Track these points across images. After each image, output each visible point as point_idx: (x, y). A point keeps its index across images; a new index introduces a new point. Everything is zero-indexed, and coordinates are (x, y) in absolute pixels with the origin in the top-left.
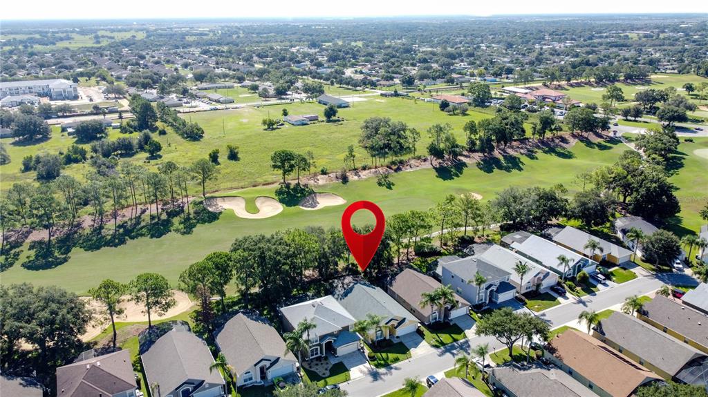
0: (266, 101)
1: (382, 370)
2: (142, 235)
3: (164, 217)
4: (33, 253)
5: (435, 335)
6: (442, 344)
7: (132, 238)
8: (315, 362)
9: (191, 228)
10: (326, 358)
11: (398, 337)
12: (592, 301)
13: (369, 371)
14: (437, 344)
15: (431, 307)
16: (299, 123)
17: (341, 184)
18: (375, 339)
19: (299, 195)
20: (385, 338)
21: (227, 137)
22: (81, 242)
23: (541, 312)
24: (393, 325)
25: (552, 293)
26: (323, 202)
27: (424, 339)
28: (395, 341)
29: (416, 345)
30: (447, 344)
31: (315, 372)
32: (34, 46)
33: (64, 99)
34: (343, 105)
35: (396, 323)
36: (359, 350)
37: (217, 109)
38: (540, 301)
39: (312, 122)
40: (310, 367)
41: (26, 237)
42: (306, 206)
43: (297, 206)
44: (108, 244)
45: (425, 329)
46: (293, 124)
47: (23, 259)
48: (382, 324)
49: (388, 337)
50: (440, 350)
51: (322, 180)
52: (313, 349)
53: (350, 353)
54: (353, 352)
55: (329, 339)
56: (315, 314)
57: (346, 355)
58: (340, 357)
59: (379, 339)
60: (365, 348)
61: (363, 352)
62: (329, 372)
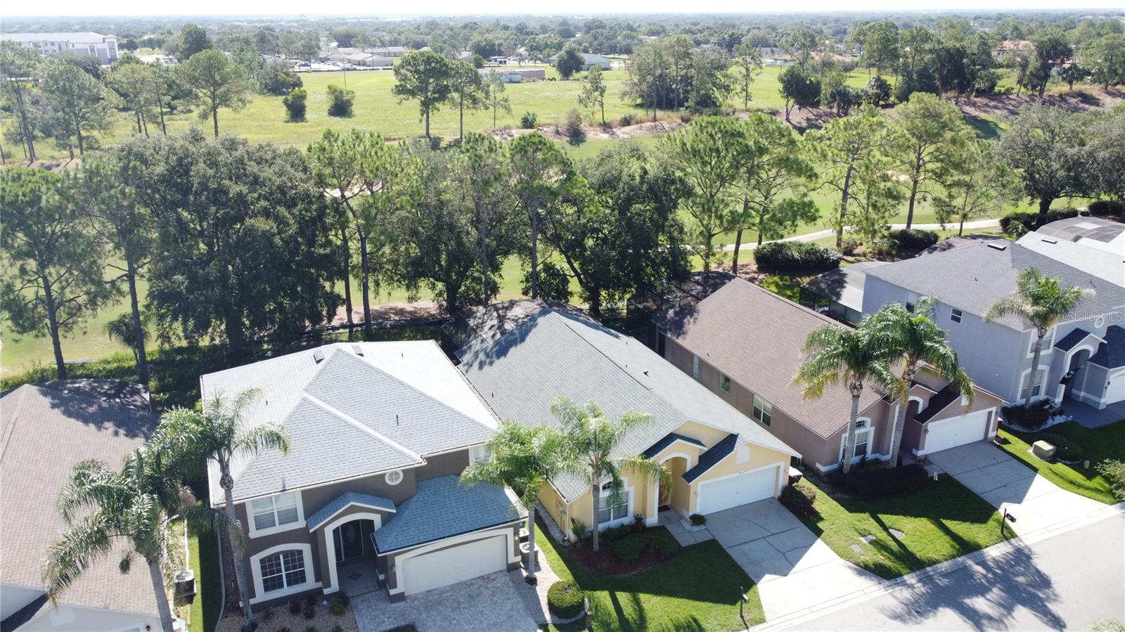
5: (865, 521)
6: (912, 562)
8: (285, 620)
10: (341, 602)
11: (698, 520)
14: (882, 558)
15: (849, 396)
18: (589, 520)
20: (639, 520)
24: (677, 462)
27: (818, 533)
28: (688, 536)
29: (784, 564)
30: (933, 563)
35: (689, 455)
36: (512, 568)
45: (820, 494)
48: (624, 452)
49: (652, 519)
50: (905, 594)
52: (276, 556)
53: (465, 582)
54: (482, 578)
55: (353, 510)
56: (307, 390)
57: (442, 591)
58: (415, 598)
59: (612, 523)
60: (543, 561)
61: (533, 582)
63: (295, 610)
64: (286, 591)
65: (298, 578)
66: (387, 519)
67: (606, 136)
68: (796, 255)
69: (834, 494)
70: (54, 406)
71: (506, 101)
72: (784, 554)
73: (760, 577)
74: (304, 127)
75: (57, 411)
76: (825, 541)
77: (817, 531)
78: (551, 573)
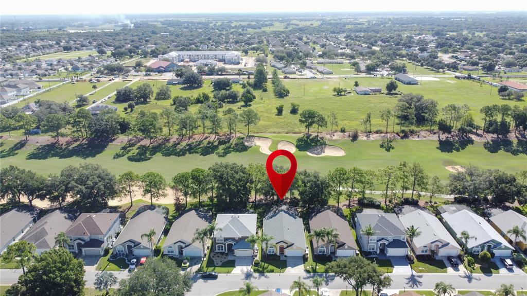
0: (357, 74)
1: (256, 275)
2: (197, 152)
3: (216, 144)
4: (137, 151)
6: (315, 271)
7: (190, 153)
8: (219, 255)
9: (227, 154)
10: (227, 255)
11: (286, 256)
12: (480, 280)
13: (247, 272)
14: (311, 270)
16: (363, 93)
17: (350, 141)
19: (313, 144)
20: (275, 254)
21: (303, 98)
22: (163, 150)
23: (420, 274)
24: (281, 246)
25: (446, 262)
26: (329, 152)
28: (282, 258)
29: (294, 265)
30: (318, 272)
31: (214, 261)
32: (248, 30)
33: (231, 64)
34: (412, 82)
35: (285, 245)
37: (316, 78)
38: (428, 265)
39: (374, 93)
40: (213, 257)
41: (139, 142)
42: (313, 153)
43: (305, 152)
44: (175, 154)
46: (358, 94)
47: (130, 154)
49: (277, 254)
50: (308, 275)
51: (337, 136)
52: (220, 246)
53: (245, 256)
54: (248, 256)
55: (230, 242)
56: (229, 222)
57: (241, 257)
58: (237, 257)
59: (271, 253)
60: (258, 256)
61: (254, 259)
62: (221, 263)
63: (221, 254)
64: (220, 251)
65: (222, 250)
66: (235, 244)
69: (314, 258)
70: (196, 215)
73: (288, 267)
76: (304, 265)
77: (304, 263)
78: (258, 258)
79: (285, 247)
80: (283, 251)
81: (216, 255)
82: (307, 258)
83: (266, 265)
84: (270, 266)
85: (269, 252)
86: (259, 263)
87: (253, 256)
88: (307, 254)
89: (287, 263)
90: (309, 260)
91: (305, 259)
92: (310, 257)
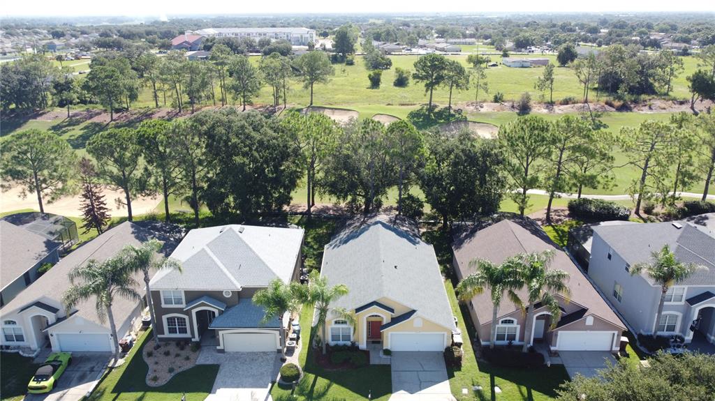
10: (198, 346)
11: (388, 352)
19: (442, 121)
20: (353, 344)
24: (377, 318)
35: (385, 316)
39: (536, 66)
40: (151, 355)
41: (92, 118)
47: (65, 137)
49: (362, 345)
51: (488, 108)
52: (174, 318)
53: (255, 353)
54: (264, 353)
55: (203, 305)
56: (207, 245)
57: (243, 354)
58: (229, 353)
59: (341, 343)
60: (297, 352)
61: (284, 360)
62: (169, 377)
63: (178, 344)
64: (178, 335)
65: (183, 331)
66: (221, 313)
67: (545, 111)
68: (593, 209)
69: (480, 358)
70: (133, 233)
71: (486, 84)
72: (421, 382)
73: (397, 390)
74: (375, 92)
75: (133, 235)
76: (450, 382)
77: (451, 376)
78: (296, 360)
79: (385, 322)
80: (380, 336)
81: (163, 349)
82: (460, 358)
83: (322, 382)
84: (335, 386)
85: (335, 338)
86: (298, 376)
87: (279, 351)
88: (459, 345)
89: (394, 375)
90: (463, 363)
91: (450, 362)
92: (467, 355)
